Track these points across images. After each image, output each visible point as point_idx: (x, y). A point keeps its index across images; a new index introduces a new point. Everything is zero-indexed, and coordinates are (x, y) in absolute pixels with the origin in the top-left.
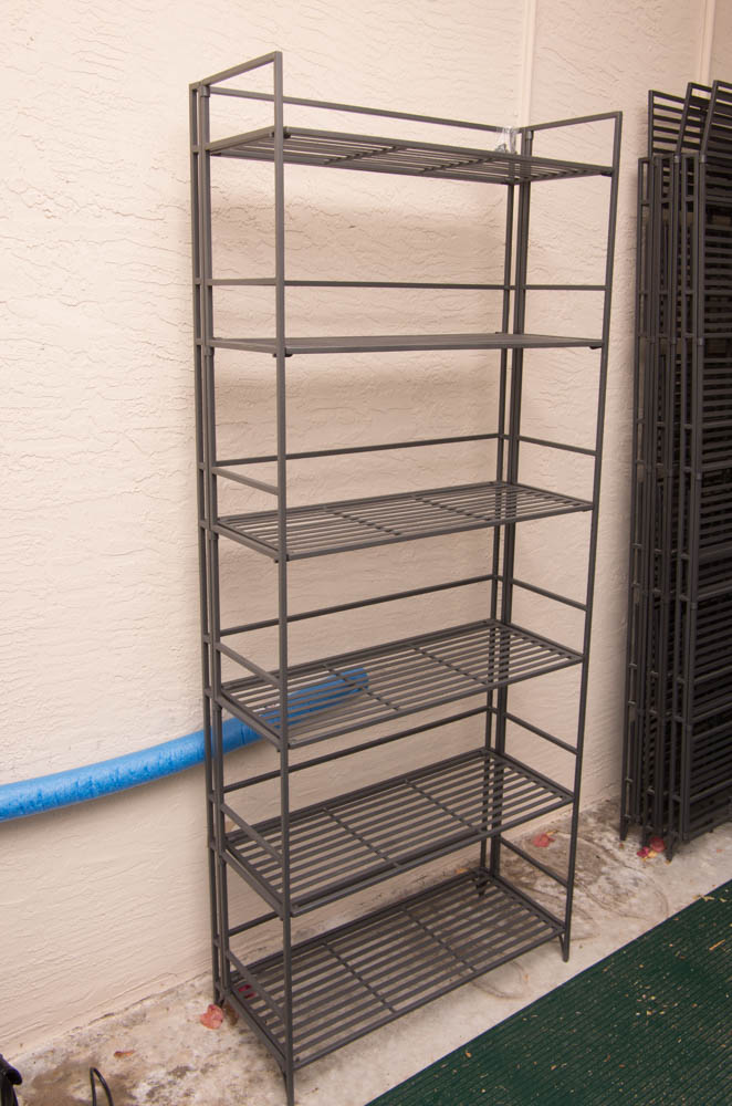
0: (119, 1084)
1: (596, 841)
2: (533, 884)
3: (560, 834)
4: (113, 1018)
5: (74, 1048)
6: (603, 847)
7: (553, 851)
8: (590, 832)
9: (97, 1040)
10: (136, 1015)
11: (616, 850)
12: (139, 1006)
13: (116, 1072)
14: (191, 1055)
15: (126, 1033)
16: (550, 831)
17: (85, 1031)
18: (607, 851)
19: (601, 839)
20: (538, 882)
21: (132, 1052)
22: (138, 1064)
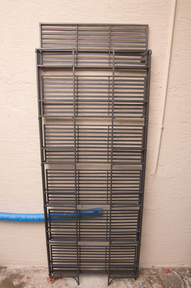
0: (22, 284)
1: (184, 279)
2: (153, 284)
3: (174, 271)
4: (34, 268)
5: (23, 271)
6: (185, 282)
7: (167, 276)
8: (184, 275)
9: (28, 272)
10: (38, 270)
11: (188, 285)
12: (41, 268)
13: (24, 281)
14: (39, 286)
15: (33, 273)
16: (171, 269)
17: (27, 268)
18: (185, 284)
19: (186, 279)
20: (155, 284)
21: (30, 278)
22: (29, 282)
